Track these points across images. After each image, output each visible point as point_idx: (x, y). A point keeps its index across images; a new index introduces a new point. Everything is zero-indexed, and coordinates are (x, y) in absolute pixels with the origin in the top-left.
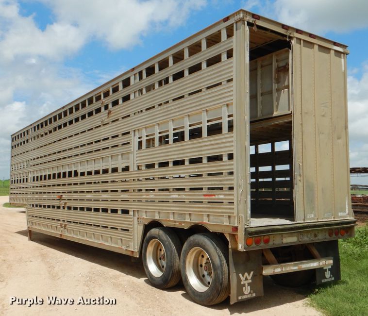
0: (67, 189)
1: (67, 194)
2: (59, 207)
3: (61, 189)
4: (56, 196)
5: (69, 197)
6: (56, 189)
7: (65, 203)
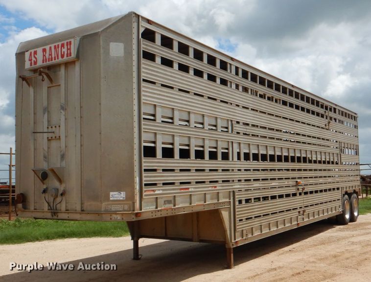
0: (303, 174)
1: (303, 180)
2: (294, 195)
3: (296, 174)
4: (291, 182)
5: (306, 183)
6: (291, 174)
7: (303, 189)
